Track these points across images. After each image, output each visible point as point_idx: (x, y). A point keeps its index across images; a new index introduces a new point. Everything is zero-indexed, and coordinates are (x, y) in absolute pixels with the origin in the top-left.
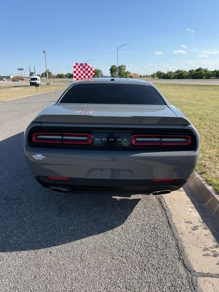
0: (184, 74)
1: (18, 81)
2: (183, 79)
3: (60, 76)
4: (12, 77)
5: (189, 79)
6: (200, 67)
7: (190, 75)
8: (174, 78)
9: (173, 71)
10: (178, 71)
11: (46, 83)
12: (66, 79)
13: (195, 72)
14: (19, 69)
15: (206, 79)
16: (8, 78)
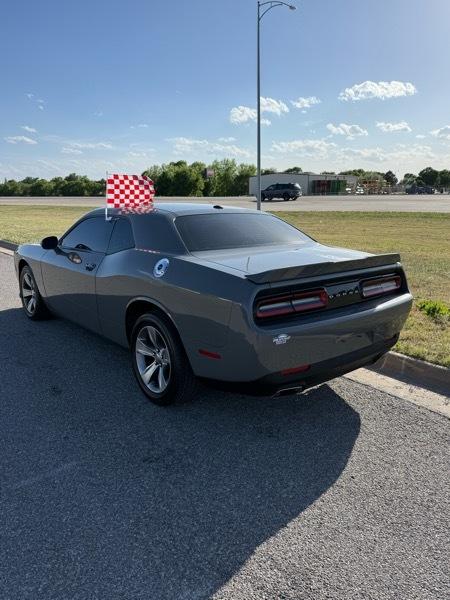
0: (45, 186)
2: (44, 196)
5: (57, 196)
6: (72, 173)
7: (56, 188)
8: (24, 194)
9: (18, 180)
10: (28, 180)
13: (66, 182)
15: (91, 195)
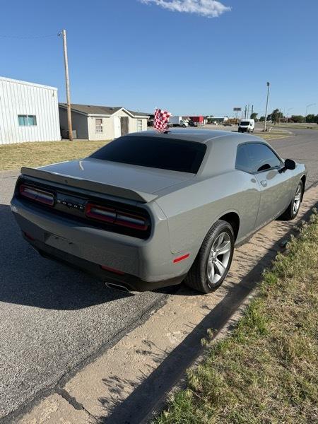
1: (230, 126)
3: (295, 119)
4: (226, 119)
11: (262, 129)
12: (301, 124)
14: (235, 109)
16: (220, 120)
